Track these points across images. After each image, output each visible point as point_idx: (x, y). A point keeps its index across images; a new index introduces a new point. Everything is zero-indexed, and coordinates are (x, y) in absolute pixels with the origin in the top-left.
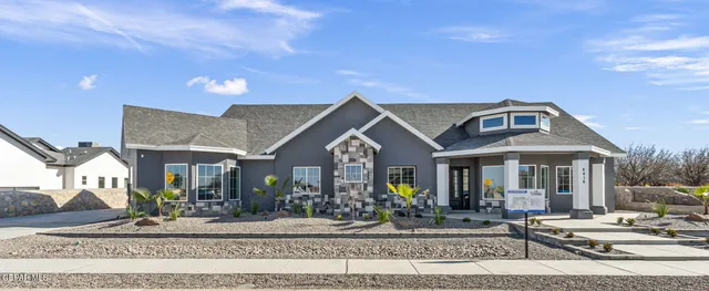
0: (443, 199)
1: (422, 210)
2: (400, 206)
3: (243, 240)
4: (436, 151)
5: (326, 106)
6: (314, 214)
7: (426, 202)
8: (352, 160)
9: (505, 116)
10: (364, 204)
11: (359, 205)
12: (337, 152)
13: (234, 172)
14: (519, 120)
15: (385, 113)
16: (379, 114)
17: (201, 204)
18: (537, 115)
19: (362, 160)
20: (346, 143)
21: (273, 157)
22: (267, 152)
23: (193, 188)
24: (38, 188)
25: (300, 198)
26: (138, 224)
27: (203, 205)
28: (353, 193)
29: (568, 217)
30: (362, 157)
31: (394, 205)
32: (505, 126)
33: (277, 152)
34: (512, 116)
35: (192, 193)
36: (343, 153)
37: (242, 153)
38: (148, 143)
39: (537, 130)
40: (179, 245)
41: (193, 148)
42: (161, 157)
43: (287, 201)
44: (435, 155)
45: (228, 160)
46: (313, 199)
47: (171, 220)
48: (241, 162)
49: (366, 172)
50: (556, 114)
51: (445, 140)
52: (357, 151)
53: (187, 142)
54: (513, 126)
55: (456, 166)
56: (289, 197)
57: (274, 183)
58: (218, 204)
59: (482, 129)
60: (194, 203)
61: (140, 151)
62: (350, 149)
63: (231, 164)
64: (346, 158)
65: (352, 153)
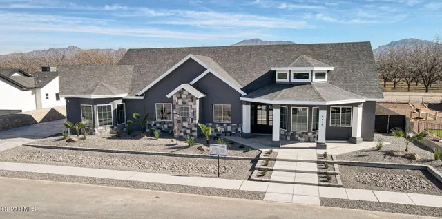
0: (246, 127)
2: (220, 131)
4: (242, 96)
7: (236, 129)
8: (184, 103)
9: (288, 73)
10: (192, 131)
11: (188, 131)
12: (175, 98)
13: (120, 107)
14: (298, 76)
15: (209, 70)
17: (100, 128)
18: (310, 73)
19: (190, 104)
20: (180, 92)
21: (142, 98)
22: (138, 95)
23: (95, 119)
24: (21, 111)
25: (160, 123)
26: (67, 141)
27: (102, 128)
28: (185, 124)
30: (189, 101)
31: (216, 130)
32: (288, 80)
33: (145, 94)
34: (293, 73)
36: (178, 99)
37: (124, 95)
38: (71, 93)
39: (310, 83)
41: (93, 97)
42: (78, 101)
43: (152, 125)
44: (242, 99)
45: (116, 101)
46: (168, 124)
48: (124, 100)
49: (192, 111)
51: (250, 89)
52: (187, 98)
53: (91, 92)
54: (293, 80)
55: (254, 106)
56: (153, 122)
57: (138, 117)
59: (277, 80)
60: (97, 128)
61: (67, 99)
62: (183, 96)
63: (120, 102)
64: (180, 102)
65: (184, 99)
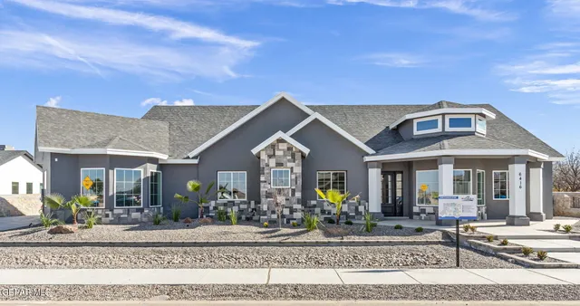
0: (375, 205)
1: (353, 217)
2: (329, 213)
3: (163, 249)
4: (368, 155)
5: (254, 107)
6: (239, 221)
7: (357, 208)
8: (279, 164)
9: (440, 118)
10: (292, 211)
11: (286, 212)
12: (264, 156)
13: (154, 177)
14: (454, 123)
15: (315, 115)
16: (308, 116)
17: (118, 210)
18: (473, 117)
19: (290, 165)
20: (273, 146)
21: (196, 161)
22: (191, 156)
23: (111, 194)
25: (225, 205)
26: (51, 232)
27: (121, 211)
28: (281, 199)
29: (505, 223)
30: (289, 161)
31: (323, 212)
32: (439, 129)
33: (201, 156)
34: (447, 118)
35: (110, 199)
36: (270, 157)
37: (164, 157)
38: (63, 145)
39: (472, 134)
40: (93, 253)
41: (110, 151)
42: (77, 161)
43: (211, 208)
44: (367, 159)
45: (148, 164)
46: (239, 205)
47: (86, 227)
48: (162, 167)
49: (294, 177)
50: (493, 116)
51: (377, 144)
52: (285, 155)
53: (104, 145)
54: (448, 129)
55: (388, 170)
56: (213, 203)
57: (197, 189)
58: (138, 210)
59: (416, 132)
60: (112, 210)
61: (53, 155)
62: (278, 153)
63: (152, 168)
64: (272, 162)
65: (280, 157)
